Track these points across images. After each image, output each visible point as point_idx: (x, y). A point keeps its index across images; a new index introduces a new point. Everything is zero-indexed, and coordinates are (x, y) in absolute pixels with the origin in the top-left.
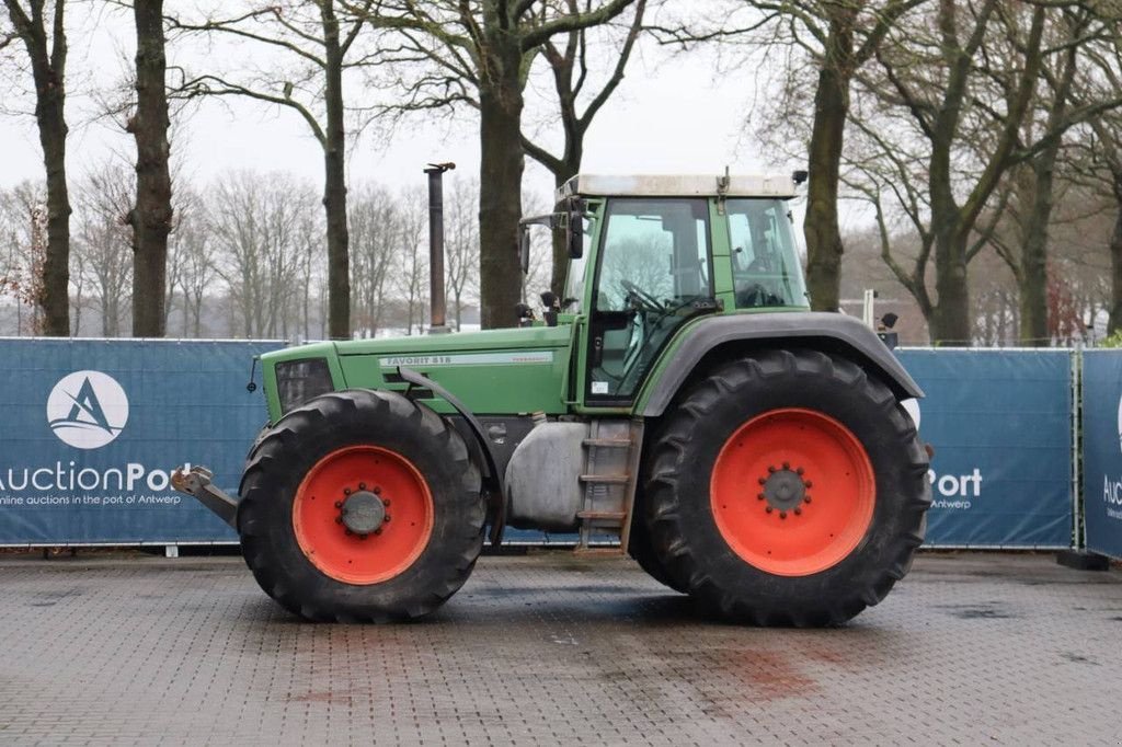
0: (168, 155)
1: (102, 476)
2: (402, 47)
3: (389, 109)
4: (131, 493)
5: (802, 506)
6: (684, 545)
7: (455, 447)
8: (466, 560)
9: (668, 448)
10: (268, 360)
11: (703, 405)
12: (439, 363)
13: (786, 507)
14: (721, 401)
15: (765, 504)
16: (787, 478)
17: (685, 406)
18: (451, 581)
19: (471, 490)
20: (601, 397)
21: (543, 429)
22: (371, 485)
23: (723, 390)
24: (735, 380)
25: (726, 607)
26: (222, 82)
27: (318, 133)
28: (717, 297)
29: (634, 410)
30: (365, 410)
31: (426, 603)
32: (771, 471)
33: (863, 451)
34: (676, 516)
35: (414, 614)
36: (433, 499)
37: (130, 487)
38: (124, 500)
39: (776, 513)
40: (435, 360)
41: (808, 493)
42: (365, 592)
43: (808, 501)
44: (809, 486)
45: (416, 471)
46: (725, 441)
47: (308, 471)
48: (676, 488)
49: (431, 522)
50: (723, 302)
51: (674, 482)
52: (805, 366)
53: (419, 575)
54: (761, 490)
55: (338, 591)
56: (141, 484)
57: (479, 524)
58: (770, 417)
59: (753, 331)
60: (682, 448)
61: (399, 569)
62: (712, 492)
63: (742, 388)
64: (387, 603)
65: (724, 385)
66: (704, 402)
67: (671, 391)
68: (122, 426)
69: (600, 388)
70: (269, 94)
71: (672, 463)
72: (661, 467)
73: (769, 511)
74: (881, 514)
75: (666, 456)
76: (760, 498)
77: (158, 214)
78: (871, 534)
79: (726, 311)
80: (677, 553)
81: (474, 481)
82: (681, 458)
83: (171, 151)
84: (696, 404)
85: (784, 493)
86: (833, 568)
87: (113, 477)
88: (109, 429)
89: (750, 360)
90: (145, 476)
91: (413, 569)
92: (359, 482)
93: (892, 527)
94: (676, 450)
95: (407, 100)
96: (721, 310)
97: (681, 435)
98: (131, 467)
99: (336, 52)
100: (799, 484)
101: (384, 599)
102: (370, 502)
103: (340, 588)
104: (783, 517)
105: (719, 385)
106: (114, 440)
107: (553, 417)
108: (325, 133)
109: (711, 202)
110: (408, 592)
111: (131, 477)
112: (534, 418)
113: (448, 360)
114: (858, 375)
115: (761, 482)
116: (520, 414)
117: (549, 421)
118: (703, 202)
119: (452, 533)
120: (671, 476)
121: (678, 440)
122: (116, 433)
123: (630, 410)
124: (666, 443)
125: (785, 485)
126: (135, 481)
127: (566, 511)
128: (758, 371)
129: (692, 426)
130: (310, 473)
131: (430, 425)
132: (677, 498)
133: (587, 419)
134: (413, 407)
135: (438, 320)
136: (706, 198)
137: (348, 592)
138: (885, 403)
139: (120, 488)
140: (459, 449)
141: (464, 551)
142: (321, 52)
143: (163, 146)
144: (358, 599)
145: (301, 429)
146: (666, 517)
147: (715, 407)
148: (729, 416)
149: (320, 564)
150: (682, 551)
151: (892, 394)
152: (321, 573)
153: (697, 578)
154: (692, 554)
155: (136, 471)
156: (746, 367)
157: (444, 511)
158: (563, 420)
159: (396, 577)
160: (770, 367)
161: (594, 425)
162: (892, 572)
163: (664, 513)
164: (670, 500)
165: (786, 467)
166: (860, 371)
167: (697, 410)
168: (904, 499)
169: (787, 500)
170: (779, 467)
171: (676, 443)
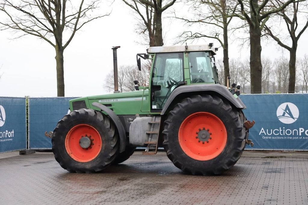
5: (209, 140)
6: (170, 151)
7: (106, 124)
8: (109, 155)
10: (71, 101)
13: (205, 140)
14: (180, 110)
15: (198, 140)
16: (204, 132)
17: (170, 112)
18: (106, 162)
19: (111, 136)
20: (155, 109)
21: (138, 119)
22: (89, 135)
24: (184, 104)
26: (200, 34)
28: (185, 80)
31: (99, 168)
32: (200, 130)
33: (223, 124)
34: (168, 143)
35: (96, 171)
36: (102, 138)
39: (201, 142)
40: (113, 100)
41: (211, 136)
42: (84, 164)
43: (211, 139)
44: (211, 134)
45: (97, 131)
46: (182, 122)
48: (168, 135)
49: (101, 145)
50: (187, 81)
51: (167, 134)
52: (204, 99)
53: (98, 160)
54: (197, 136)
55: (76, 164)
57: (113, 146)
58: (196, 114)
60: (169, 124)
61: (93, 158)
62: (179, 136)
63: (186, 106)
64: (88, 167)
65: (181, 106)
66: (175, 111)
67: (166, 108)
69: (154, 107)
70: (212, 36)
71: (167, 128)
73: (199, 142)
74: (229, 143)
75: (165, 126)
76: (197, 138)
78: (226, 148)
79: (188, 84)
81: (112, 133)
82: (169, 127)
84: (173, 111)
85: (204, 136)
89: (189, 98)
91: (96, 158)
92: (85, 134)
93: (231, 146)
94: (168, 125)
96: (186, 84)
97: (169, 120)
99: (226, 24)
100: (208, 134)
101: (88, 166)
104: (203, 143)
105: (179, 105)
107: (141, 116)
108: (223, 44)
109: (184, 53)
110: (94, 165)
112: (136, 116)
113: (117, 100)
114: (220, 102)
115: (197, 133)
117: (140, 117)
118: (181, 53)
119: (106, 148)
120: (166, 132)
121: (168, 122)
123: (160, 113)
125: (203, 134)
127: (141, 142)
128: (190, 101)
129: (172, 118)
130: (69, 132)
131: (99, 118)
132: (168, 138)
133: (152, 116)
134: (95, 114)
135: (116, 89)
136: (183, 52)
137: (79, 164)
138: (228, 110)
140: (108, 125)
141: (109, 153)
144: (80, 166)
146: (165, 144)
147: (178, 112)
148: (183, 115)
149: (72, 156)
151: (231, 107)
152: (72, 159)
154: (172, 154)
156: (187, 100)
157: (104, 142)
158: (148, 116)
159: (92, 160)
160: (194, 100)
161: (154, 117)
162: (232, 160)
163: (165, 143)
164: (166, 139)
165: (204, 129)
166: (221, 100)
167: (173, 113)
168: (235, 138)
169: (204, 139)
170: (202, 129)
171: (167, 123)
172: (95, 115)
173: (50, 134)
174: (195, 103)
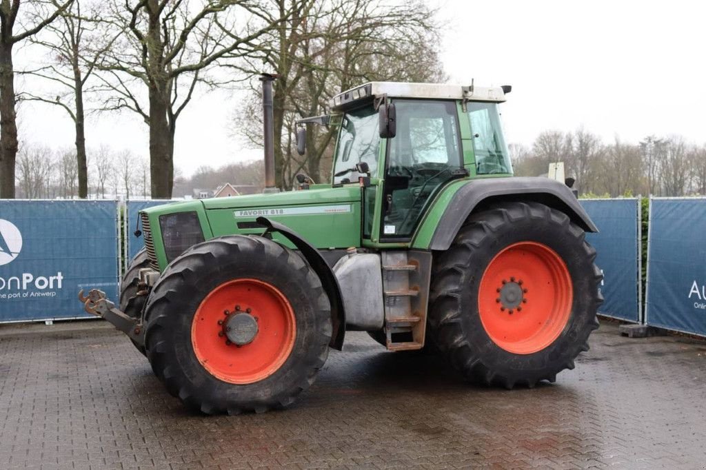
0: (15, 117)
1: (7, 282)
2: (102, 85)
3: (95, 110)
4: (25, 291)
5: (522, 305)
6: (464, 339)
7: (311, 279)
9: (453, 272)
10: (154, 214)
11: (476, 241)
12: (276, 214)
13: (512, 309)
14: (487, 239)
15: (500, 305)
16: (513, 287)
17: (464, 242)
19: (324, 310)
20: (391, 236)
21: (360, 261)
22: (244, 307)
23: (488, 231)
24: (494, 223)
25: (489, 380)
26: (30, 95)
27: (72, 116)
28: (466, 167)
29: (412, 245)
30: (246, 253)
31: (294, 395)
32: (504, 283)
33: (565, 269)
34: (459, 319)
35: (285, 404)
36: (296, 316)
37: (25, 287)
38: (21, 295)
39: (507, 311)
40: (273, 212)
41: (525, 296)
42: (247, 390)
43: (525, 302)
44: (525, 291)
45: (283, 296)
47: (202, 300)
48: (459, 300)
49: (294, 333)
50: (469, 170)
51: (458, 296)
52: (536, 213)
53: (288, 374)
54: (498, 296)
55: (228, 392)
56: (31, 286)
57: (329, 334)
59: (504, 189)
60: (464, 272)
61: (272, 370)
63: (500, 229)
64: (266, 398)
65: (488, 227)
66: (476, 239)
67: (455, 232)
68: (19, 251)
69: (390, 229)
70: (50, 100)
71: (456, 283)
72: (445, 285)
73: (502, 310)
74: (577, 309)
75: (451, 278)
76: (498, 301)
77: (11, 143)
78: (571, 322)
79: (471, 177)
80: (460, 345)
81: (324, 303)
82: (463, 278)
83: (17, 115)
84: (470, 241)
85: (511, 297)
86: (549, 347)
87: (14, 282)
88: (10, 253)
89: (503, 210)
90: (34, 281)
91: (282, 370)
92: (236, 306)
93: (584, 317)
94: (459, 274)
95: (103, 107)
96: (468, 176)
97: (461, 262)
98: (25, 275)
99: (79, 83)
100: (520, 291)
101: (264, 395)
102: (247, 320)
103: (229, 388)
104: (511, 313)
105: (485, 227)
106: (14, 261)
108: (75, 116)
109: (458, 103)
110: (280, 388)
111: (25, 282)
113: (281, 212)
114: (565, 219)
115: (498, 291)
116: (331, 248)
117: (358, 254)
118: (452, 103)
119: (310, 340)
120: (457, 292)
121: (461, 267)
122: (15, 256)
123: (409, 245)
124: (452, 269)
125: (512, 292)
126: (27, 284)
127: (380, 319)
128: (509, 217)
129: (469, 256)
130: (203, 302)
131: (294, 262)
132: (460, 307)
134: (282, 249)
136: (454, 100)
138: (581, 237)
139: (19, 288)
140: (315, 279)
142: (74, 84)
143: (13, 113)
144: (244, 396)
145: (198, 269)
146: (453, 321)
148: (491, 247)
149: (213, 371)
150: (463, 343)
152: (214, 377)
153: (473, 361)
154: (469, 345)
155: (28, 278)
156: (501, 214)
157: (304, 326)
159: (270, 376)
160: (515, 214)
161: (383, 255)
163: (452, 318)
164: (455, 308)
165: (512, 280)
166: (566, 217)
167: (472, 245)
168: (590, 299)
169: (513, 302)
170: (508, 280)
171: (459, 269)
172: (282, 254)
173: (101, 307)
174: (519, 221)
